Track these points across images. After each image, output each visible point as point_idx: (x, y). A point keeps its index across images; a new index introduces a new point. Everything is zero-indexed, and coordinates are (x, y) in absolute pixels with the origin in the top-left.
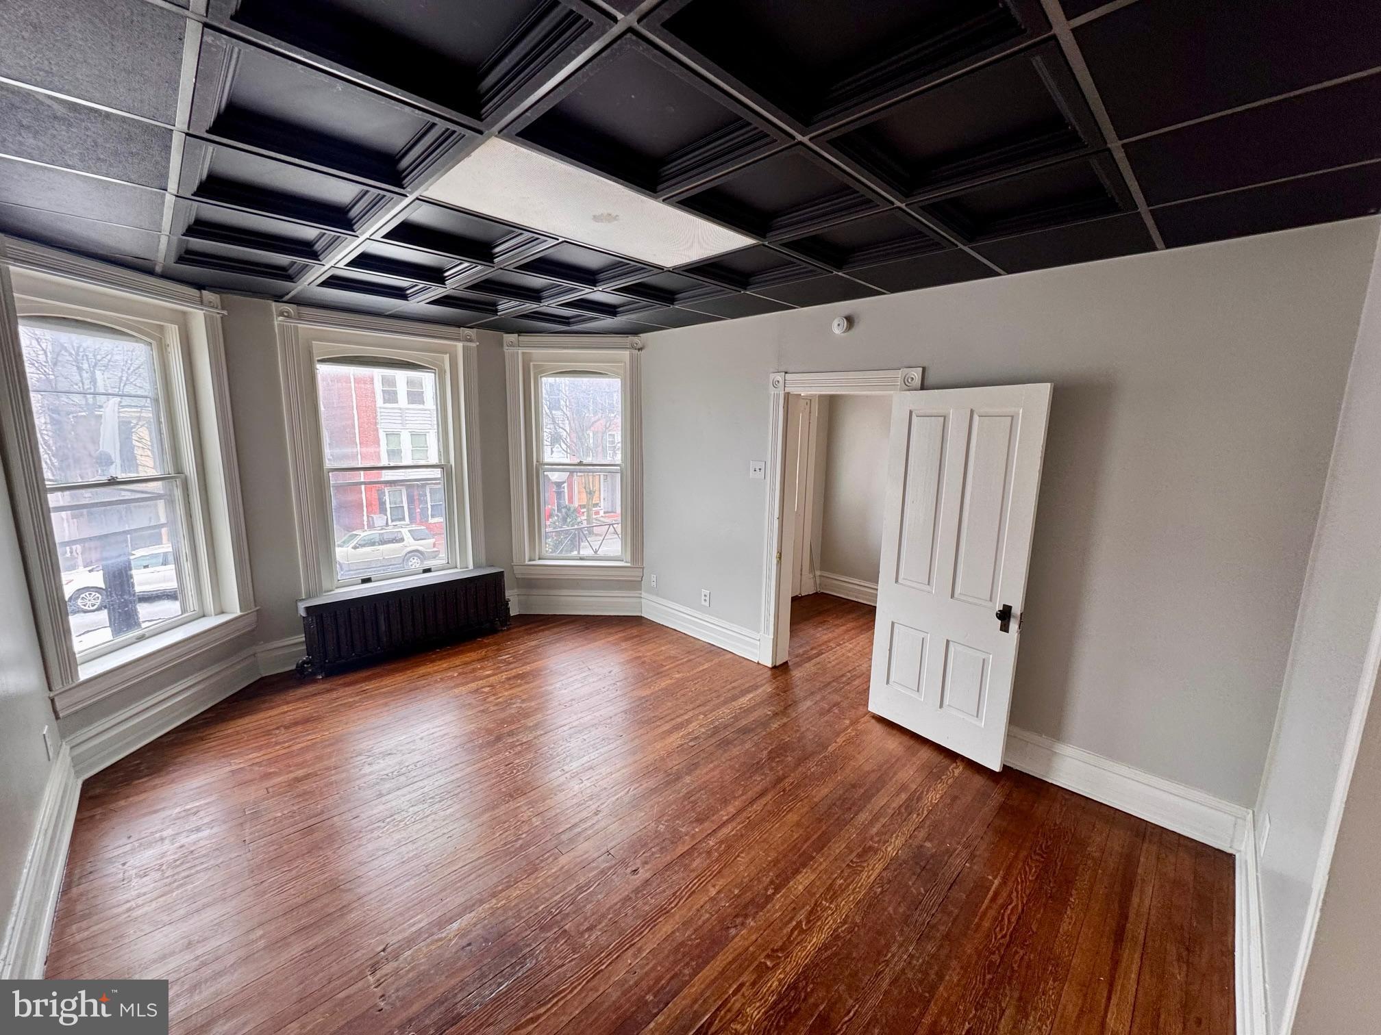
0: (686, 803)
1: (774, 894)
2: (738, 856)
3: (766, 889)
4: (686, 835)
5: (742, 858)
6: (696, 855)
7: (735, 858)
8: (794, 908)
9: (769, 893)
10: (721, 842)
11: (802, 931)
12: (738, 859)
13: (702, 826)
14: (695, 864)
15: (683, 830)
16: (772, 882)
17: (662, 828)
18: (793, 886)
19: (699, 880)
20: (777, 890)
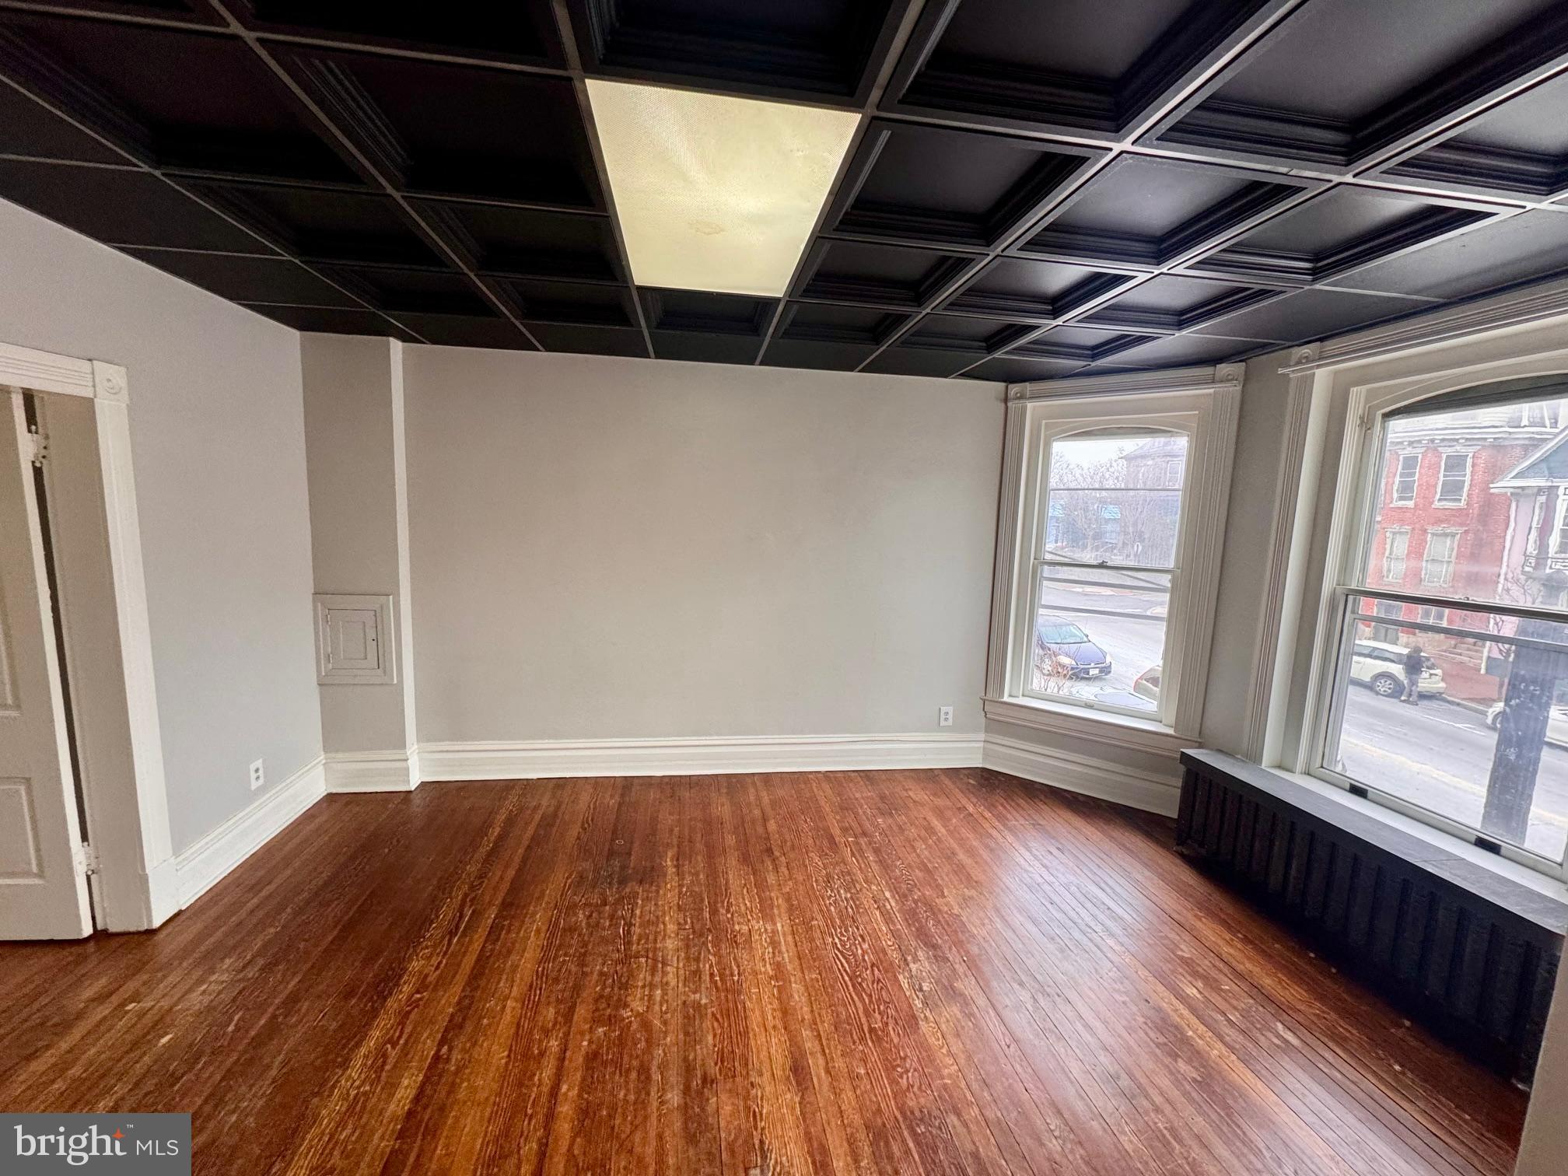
0: (635, 1063)
1: (439, 1050)
2: (509, 1056)
3: (450, 1050)
4: (591, 1028)
5: (502, 1058)
6: (560, 1019)
7: (510, 1051)
8: (407, 1055)
9: (446, 1047)
10: (542, 1054)
11: (389, 1041)
12: (506, 1053)
13: (583, 1052)
14: (552, 1010)
15: (600, 1030)
16: (448, 1060)
17: (626, 1013)
18: (417, 1076)
19: (534, 1001)
20: (437, 1057)
